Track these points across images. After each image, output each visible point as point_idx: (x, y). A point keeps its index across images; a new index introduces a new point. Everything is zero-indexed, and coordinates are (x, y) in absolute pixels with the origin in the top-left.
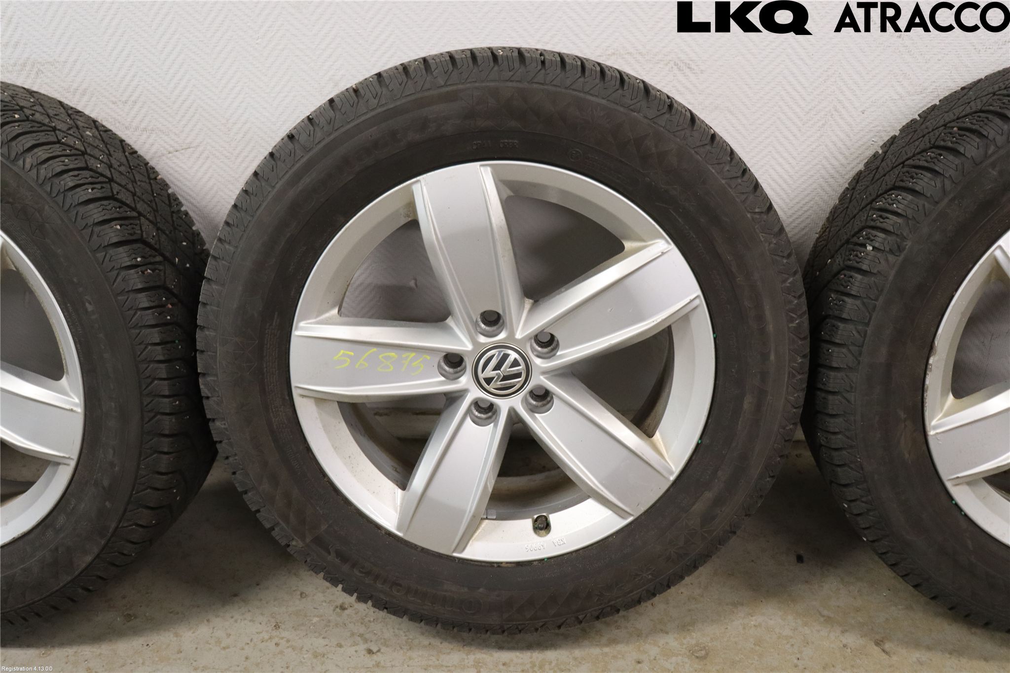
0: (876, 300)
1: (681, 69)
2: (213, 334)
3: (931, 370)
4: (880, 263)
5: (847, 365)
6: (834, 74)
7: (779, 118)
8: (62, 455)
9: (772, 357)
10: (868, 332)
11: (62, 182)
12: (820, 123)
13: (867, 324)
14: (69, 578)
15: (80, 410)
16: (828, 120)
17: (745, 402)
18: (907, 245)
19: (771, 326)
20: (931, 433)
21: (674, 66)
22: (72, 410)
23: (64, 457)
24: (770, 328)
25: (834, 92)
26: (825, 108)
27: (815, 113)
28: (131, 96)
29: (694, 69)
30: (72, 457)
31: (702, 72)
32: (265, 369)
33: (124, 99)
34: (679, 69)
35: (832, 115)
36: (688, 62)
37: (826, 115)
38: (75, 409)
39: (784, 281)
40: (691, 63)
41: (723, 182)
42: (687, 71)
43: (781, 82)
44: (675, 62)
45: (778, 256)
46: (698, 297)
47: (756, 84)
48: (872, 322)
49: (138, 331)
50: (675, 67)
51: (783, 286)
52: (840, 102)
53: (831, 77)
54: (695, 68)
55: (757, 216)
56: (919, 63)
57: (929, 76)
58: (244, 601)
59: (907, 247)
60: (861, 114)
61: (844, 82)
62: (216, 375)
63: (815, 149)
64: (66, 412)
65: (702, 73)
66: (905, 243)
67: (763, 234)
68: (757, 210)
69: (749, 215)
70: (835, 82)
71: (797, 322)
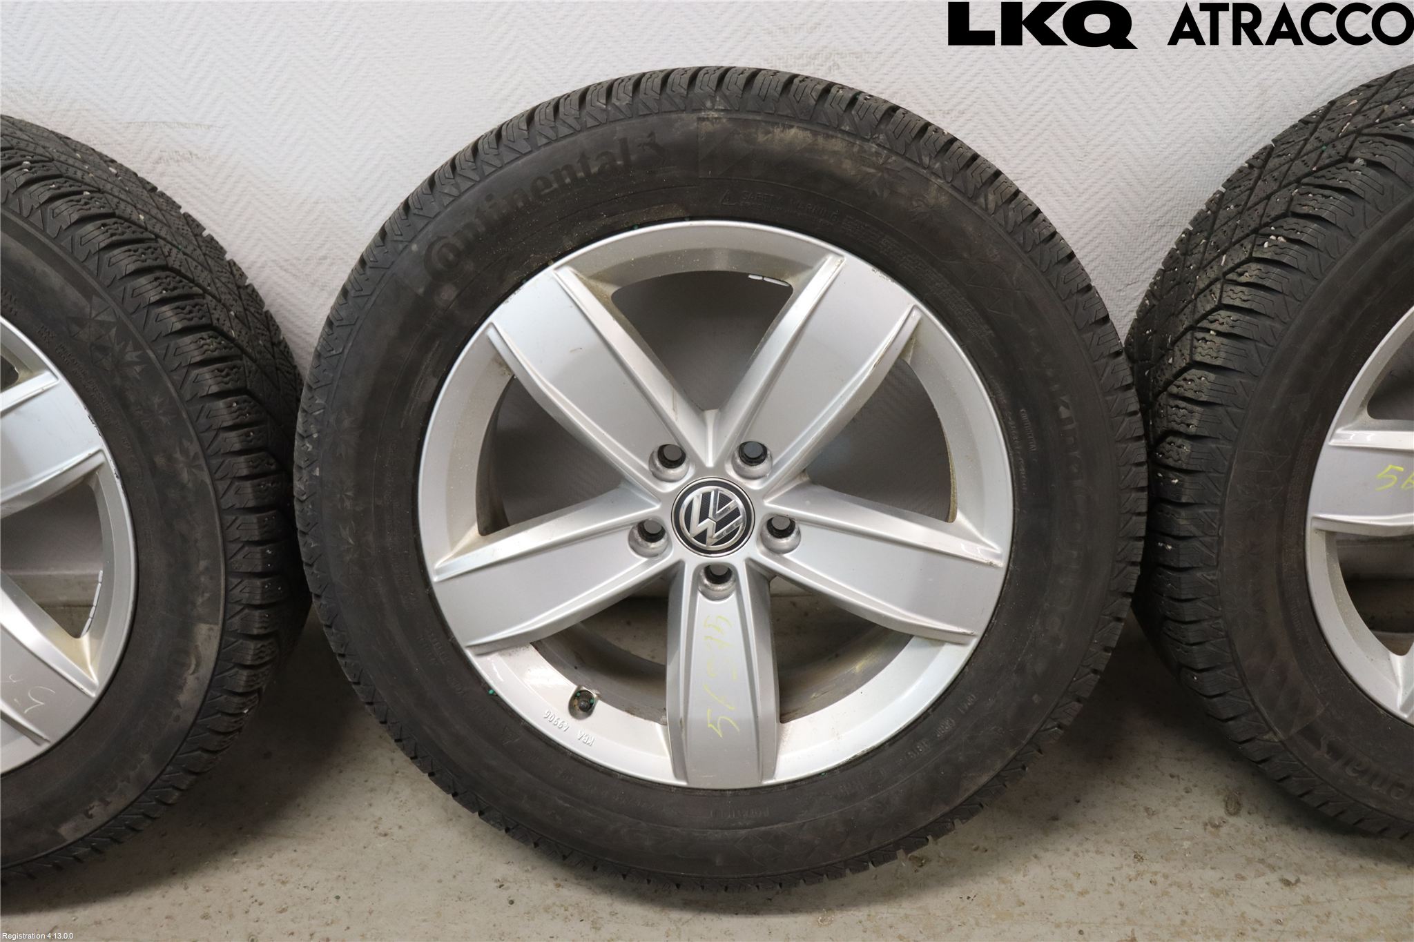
2: (1226, 447)
8: (961, 630)
11: (1036, 230)
14: (947, 809)
15: (1002, 564)
22: (991, 565)
23: (964, 634)
28: (960, 103)
30: (975, 633)
32: (1289, 495)
33: (946, 108)
38: (995, 562)
49: (1124, 446)
58: (1072, 825)
62: (1221, 507)
64: (982, 568)
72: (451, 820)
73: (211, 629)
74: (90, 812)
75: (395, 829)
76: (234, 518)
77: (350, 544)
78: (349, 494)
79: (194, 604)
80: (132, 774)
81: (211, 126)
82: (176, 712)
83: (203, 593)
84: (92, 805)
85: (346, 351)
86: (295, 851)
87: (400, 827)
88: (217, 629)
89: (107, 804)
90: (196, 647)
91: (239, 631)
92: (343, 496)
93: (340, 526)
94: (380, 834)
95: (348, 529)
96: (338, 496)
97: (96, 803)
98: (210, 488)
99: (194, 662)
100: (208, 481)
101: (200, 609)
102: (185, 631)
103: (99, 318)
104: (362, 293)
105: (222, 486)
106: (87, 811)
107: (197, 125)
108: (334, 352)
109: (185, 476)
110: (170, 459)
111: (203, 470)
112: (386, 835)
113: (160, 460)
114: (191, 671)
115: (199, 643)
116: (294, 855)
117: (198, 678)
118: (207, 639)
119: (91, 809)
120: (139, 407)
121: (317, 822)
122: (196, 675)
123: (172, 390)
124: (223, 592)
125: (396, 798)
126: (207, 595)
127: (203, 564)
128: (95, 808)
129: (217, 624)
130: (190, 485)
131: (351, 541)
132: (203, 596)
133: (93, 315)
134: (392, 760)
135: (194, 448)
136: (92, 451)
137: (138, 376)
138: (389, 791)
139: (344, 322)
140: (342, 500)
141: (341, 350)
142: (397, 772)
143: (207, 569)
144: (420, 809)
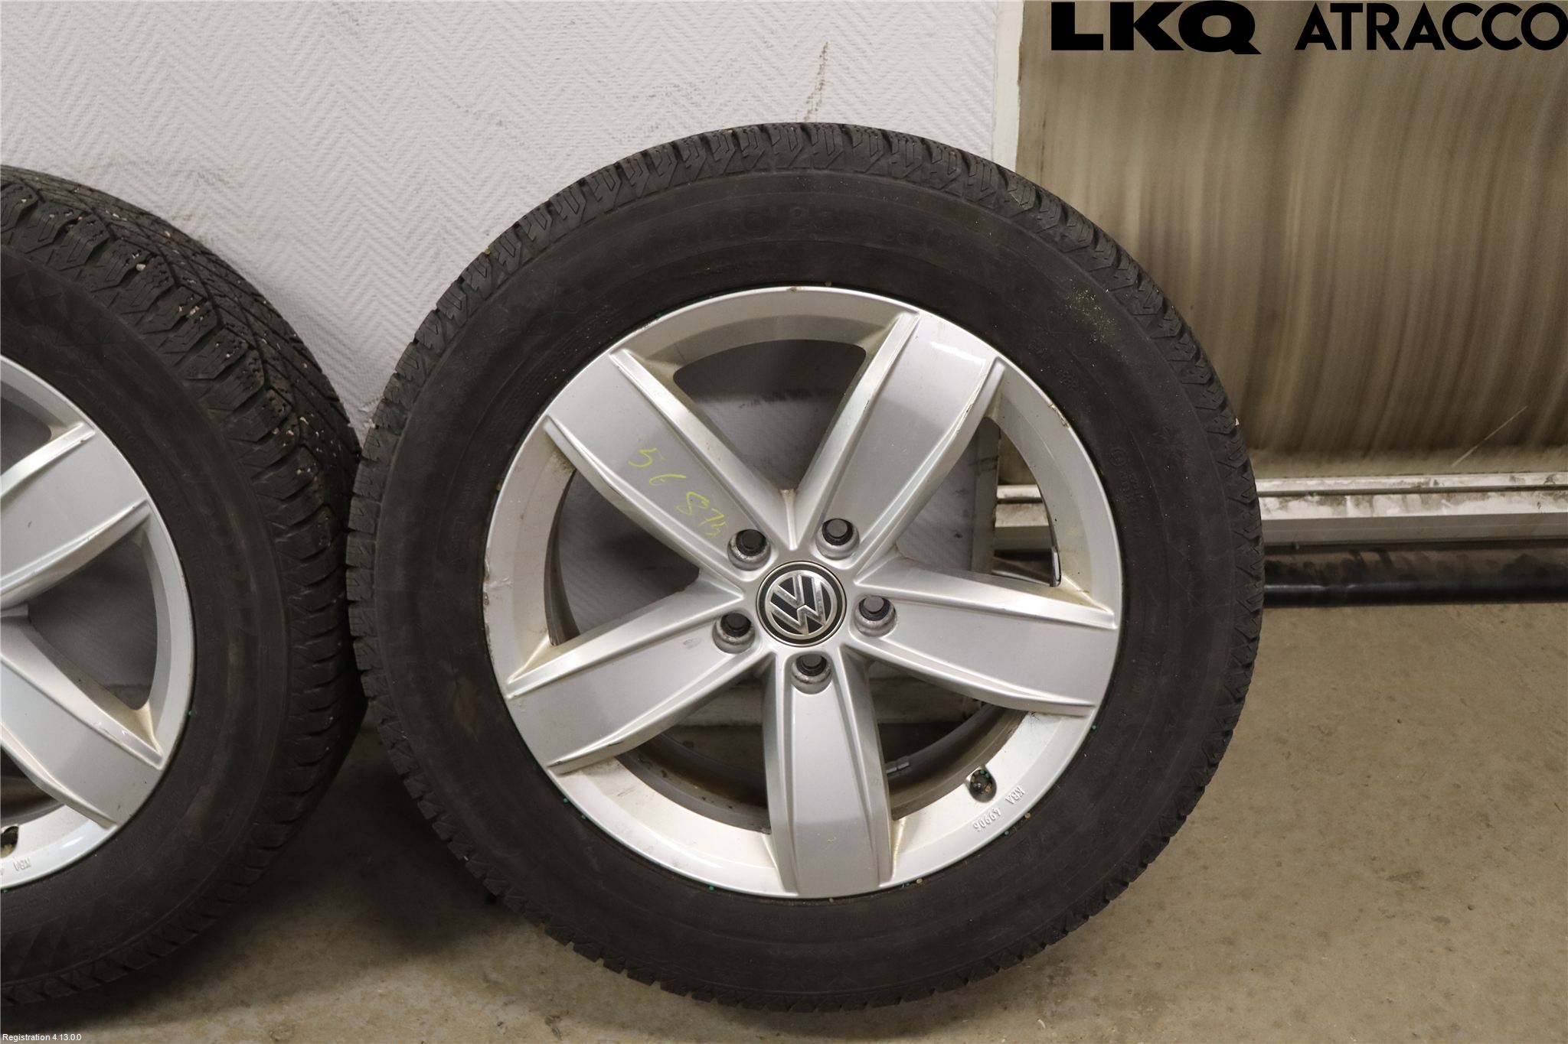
0: (380, 500)
1: (211, 182)
3: (488, 603)
4: (379, 446)
5: (361, 598)
6: (426, 180)
7: (370, 247)
9: (254, 586)
10: (377, 546)
12: (432, 252)
13: (374, 535)
16: (441, 246)
17: (230, 654)
18: (406, 419)
19: (243, 541)
20: (509, 696)
21: (200, 179)
24: (243, 544)
25: (435, 206)
26: (431, 229)
27: (419, 238)
29: (228, 183)
31: (241, 185)
34: (207, 181)
35: (444, 239)
36: (216, 172)
37: (436, 240)
39: (256, 476)
40: (220, 173)
41: (142, 337)
42: (219, 184)
43: (355, 195)
44: (199, 174)
45: (243, 440)
46: (144, 503)
47: (322, 200)
48: (378, 532)
50: (201, 181)
51: (254, 484)
52: (449, 220)
53: (424, 184)
54: (230, 180)
55: (201, 385)
56: (541, 159)
57: (562, 178)
59: (408, 421)
60: (485, 235)
61: (445, 191)
63: (437, 289)
65: (241, 187)
66: (404, 416)
67: (213, 411)
68: (200, 376)
69: (186, 384)
70: (432, 191)
71: (289, 535)
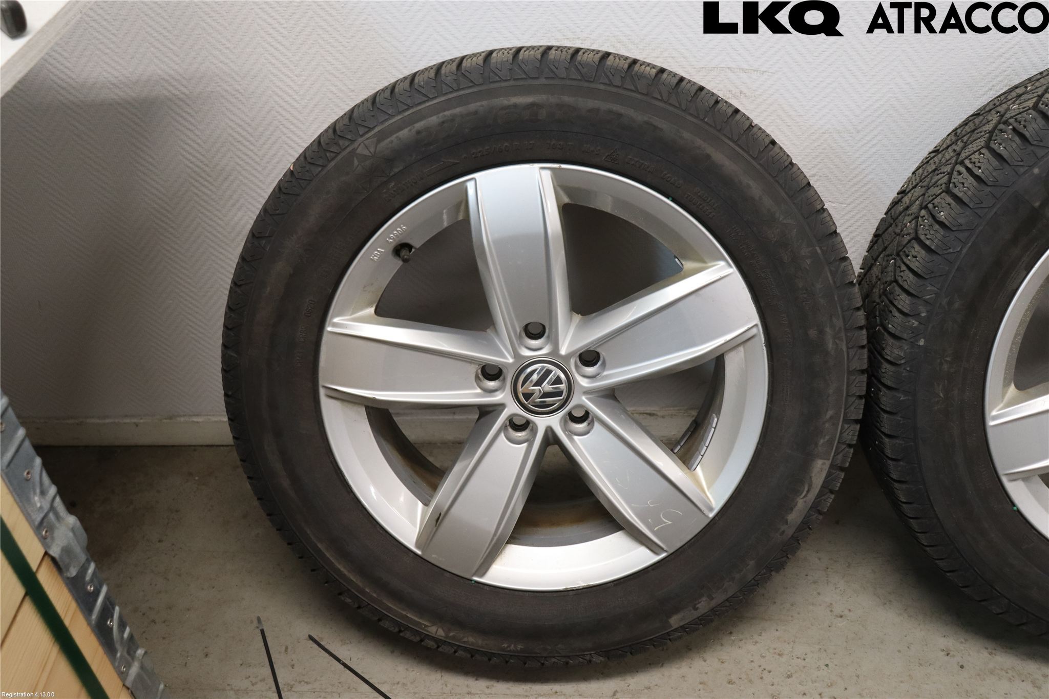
72: (885, 604)
73: (824, 464)
74: (697, 606)
75: (846, 612)
76: (854, 378)
77: (941, 397)
78: (948, 359)
79: (816, 444)
80: (737, 576)
81: (766, 71)
82: (783, 528)
83: (825, 436)
84: (700, 601)
85: (964, 251)
86: (777, 630)
87: (850, 610)
88: (828, 463)
89: (712, 599)
90: (811, 478)
91: (839, 465)
92: (943, 361)
93: (935, 383)
94: (837, 616)
95: (941, 386)
96: (939, 361)
97: (704, 599)
98: (845, 354)
99: (806, 489)
100: (845, 349)
101: (820, 448)
102: (805, 466)
103: (785, 222)
104: (983, 205)
105: (852, 352)
106: (696, 605)
107: (754, 70)
108: (951, 250)
109: (830, 346)
110: (821, 332)
111: (843, 341)
112: (841, 617)
113: (813, 333)
114: (802, 496)
115: (813, 475)
116: (778, 633)
117: (805, 502)
118: (819, 470)
119: (699, 603)
120: (805, 291)
121: (784, 608)
122: (805, 499)
123: (830, 278)
124: (838, 435)
125: (836, 588)
126: (827, 438)
127: (830, 413)
128: (702, 602)
129: (829, 460)
130: (833, 353)
131: (942, 395)
132: (824, 439)
133: (781, 219)
134: (820, 559)
135: (839, 323)
136: (750, 326)
137: (808, 268)
138: (827, 583)
139: (964, 228)
140: (941, 364)
141: (959, 249)
142: (827, 568)
143: (831, 417)
144: (858, 596)
